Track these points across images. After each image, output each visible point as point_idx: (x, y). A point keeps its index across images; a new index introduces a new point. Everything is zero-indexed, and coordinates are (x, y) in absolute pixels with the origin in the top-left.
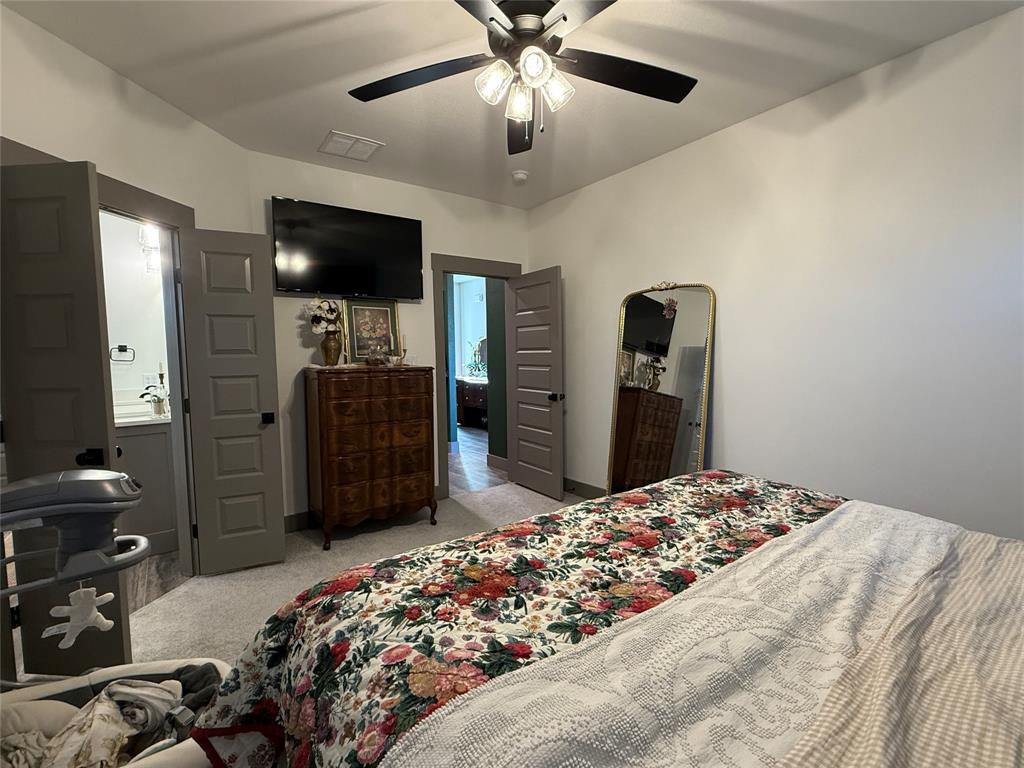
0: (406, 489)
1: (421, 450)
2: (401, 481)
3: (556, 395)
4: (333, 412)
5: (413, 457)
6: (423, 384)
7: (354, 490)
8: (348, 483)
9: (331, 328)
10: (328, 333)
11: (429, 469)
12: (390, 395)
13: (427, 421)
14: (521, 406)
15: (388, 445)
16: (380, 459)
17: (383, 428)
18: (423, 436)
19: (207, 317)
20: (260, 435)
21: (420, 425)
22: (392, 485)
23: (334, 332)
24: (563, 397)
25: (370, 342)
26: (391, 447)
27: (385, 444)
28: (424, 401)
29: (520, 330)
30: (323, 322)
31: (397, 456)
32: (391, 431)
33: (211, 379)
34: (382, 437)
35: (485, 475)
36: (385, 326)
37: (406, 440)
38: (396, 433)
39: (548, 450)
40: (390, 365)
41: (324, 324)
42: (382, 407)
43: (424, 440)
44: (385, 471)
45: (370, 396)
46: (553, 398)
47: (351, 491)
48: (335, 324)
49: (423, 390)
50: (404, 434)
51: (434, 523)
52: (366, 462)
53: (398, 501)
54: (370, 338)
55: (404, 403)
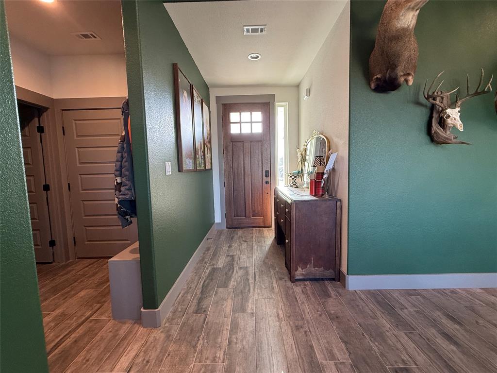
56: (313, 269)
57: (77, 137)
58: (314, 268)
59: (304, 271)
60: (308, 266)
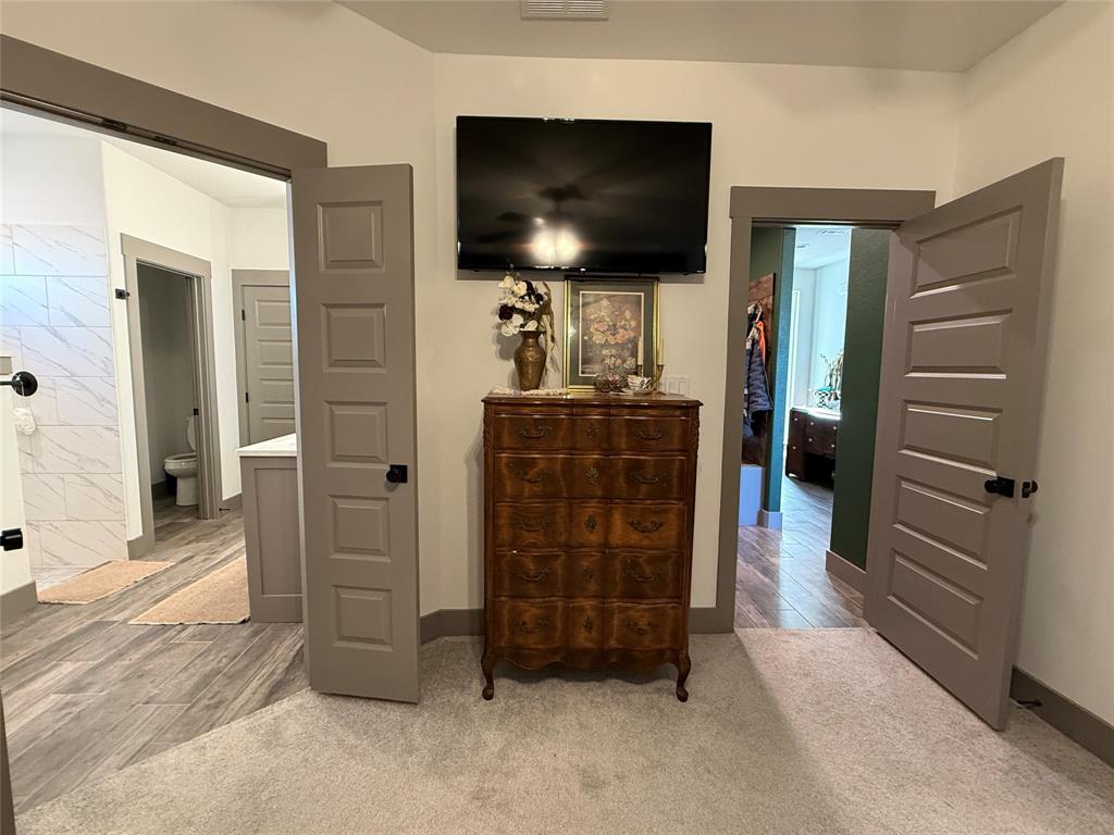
0: (630, 625)
1: (665, 559)
2: (623, 610)
3: (1011, 483)
4: (505, 471)
5: (648, 570)
6: (677, 432)
7: (535, 611)
8: (525, 597)
9: (532, 326)
10: (526, 335)
11: (680, 597)
12: (609, 450)
13: (680, 505)
14: (905, 485)
15: (601, 540)
16: (585, 564)
17: (592, 508)
18: (671, 532)
19: (323, 308)
20: (387, 499)
21: (665, 511)
22: (604, 614)
23: (536, 334)
24: (1030, 488)
25: (605, 352)
26: (606, 545)
27: (594, 538)
28: (676, 466)
29: (917, 329)
30: (515, 316)
31: (617, 565)
32: (608, 515)
33: (327, 406)
34: (591, 525)
35: (816, 592)
36: (633, 323)
37: (635, 537)
38: (618, 521)
39: (972, 601)
40: (628, 394)
41: (517, 319)
42: (594, 471)
43: (673, 541)
44: (593, 586)
45: (573, 449)
46: (1001, 487)
47: (530, 612)
48: (539, 320)
49: (677, 446)
50: (632, 524)
51: (683, 697)
52: (558, 566)
53: (613, 643)
54: (606, 345)
55: (636, 466)
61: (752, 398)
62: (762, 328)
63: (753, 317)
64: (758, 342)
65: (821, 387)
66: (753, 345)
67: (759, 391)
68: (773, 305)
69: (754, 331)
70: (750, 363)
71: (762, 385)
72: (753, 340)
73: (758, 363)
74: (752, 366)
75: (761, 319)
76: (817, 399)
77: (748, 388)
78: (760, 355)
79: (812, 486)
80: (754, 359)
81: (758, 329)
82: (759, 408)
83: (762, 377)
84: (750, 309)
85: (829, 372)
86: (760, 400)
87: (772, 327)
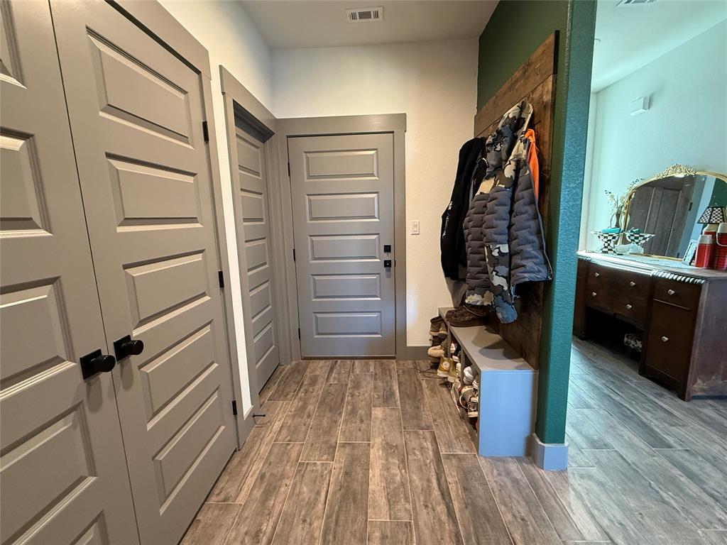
56: (721, 382)
57: (308, 178)
58: (723, 380)
59: (706, 386)
60: (714, 378)
61: (516, 260)
62: (533, 140)
63: (517, 123)
64: (526, 163)
65: (605, 228)
66: (517, 171)
67: (528, 248)
68: (554, 94)
69: (519, 148)
70: (513, 200)
71: (534, 238)
72: (518, 162)
73: (526, 200)
74: (516, 205)
75: (531, 125)
76: (600, 244)
77: (509, 242)
78: (530, 186)
79: (596, 348)
80: (518, 194)
81: (526, 141)
82: (528, 277)
83: (532, 223)
84: (512, 112)
85: (616, 210)
86: (529, 264)
87: (552, 135)
